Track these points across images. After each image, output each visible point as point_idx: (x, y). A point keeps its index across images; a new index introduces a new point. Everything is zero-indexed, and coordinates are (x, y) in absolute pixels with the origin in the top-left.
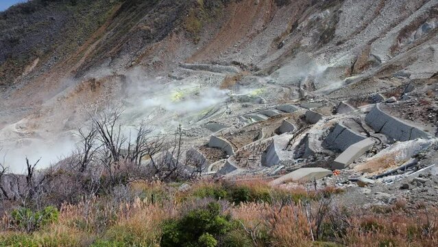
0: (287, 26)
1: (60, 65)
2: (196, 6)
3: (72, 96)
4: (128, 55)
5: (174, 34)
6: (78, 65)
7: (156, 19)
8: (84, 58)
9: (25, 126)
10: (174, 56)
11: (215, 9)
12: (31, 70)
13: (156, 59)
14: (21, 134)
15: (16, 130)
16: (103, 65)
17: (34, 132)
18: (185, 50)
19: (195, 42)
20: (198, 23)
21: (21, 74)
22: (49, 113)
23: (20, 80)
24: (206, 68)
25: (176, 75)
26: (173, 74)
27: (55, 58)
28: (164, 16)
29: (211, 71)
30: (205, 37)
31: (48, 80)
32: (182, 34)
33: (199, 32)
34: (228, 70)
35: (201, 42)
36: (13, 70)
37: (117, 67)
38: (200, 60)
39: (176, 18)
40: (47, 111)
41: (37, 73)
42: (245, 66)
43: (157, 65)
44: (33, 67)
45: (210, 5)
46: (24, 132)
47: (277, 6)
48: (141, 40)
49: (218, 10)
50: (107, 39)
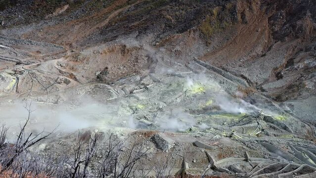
0: (284, 61)
1: (87, 18)
2: (211, 15)
3: (106, 53)
4: (152, 35)
5: (192, 32)
6: (103, 24)
7: (177, 13)
8: (108, 20)
9: (64, 65)
10: (190, 50)
11: (225, 23)
12: (60, 12)
13: (178, 48)
14: (60, 71)
15: (57, 67)
16: (131, 35)
17: (72, 74)
18: (198, 48)
19: (207, 44)
20: (211, 29)
21: (52, 13)
22: (85, 61)
23: (51, 18)
24: (220, 73)
25: (192, 68)
26: (189, 65)
27: (83, 10)
28: (184, 12)
29: (223, 76)
30: (215, 42)
31: (77, 27)
32: (197, 34)
33: (210, 37)
34: (238, 81)
35: (211, 46)
36: (45, 7)
37: (143, 41)
38: (212, 61)
39: (194, 19)
40: (84, 59)
41: (66, 17)
42: (252, 83)
43: (178, 54)
44: (63, 11)
45: (222, 17)
46: (64, 70)
47: (273, 38)
48: (163, 26)
49: (227, 24)
50: (128, 11)
